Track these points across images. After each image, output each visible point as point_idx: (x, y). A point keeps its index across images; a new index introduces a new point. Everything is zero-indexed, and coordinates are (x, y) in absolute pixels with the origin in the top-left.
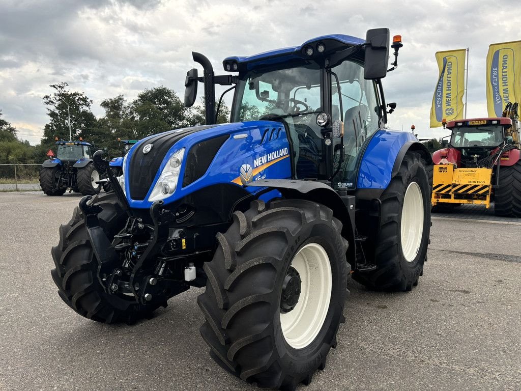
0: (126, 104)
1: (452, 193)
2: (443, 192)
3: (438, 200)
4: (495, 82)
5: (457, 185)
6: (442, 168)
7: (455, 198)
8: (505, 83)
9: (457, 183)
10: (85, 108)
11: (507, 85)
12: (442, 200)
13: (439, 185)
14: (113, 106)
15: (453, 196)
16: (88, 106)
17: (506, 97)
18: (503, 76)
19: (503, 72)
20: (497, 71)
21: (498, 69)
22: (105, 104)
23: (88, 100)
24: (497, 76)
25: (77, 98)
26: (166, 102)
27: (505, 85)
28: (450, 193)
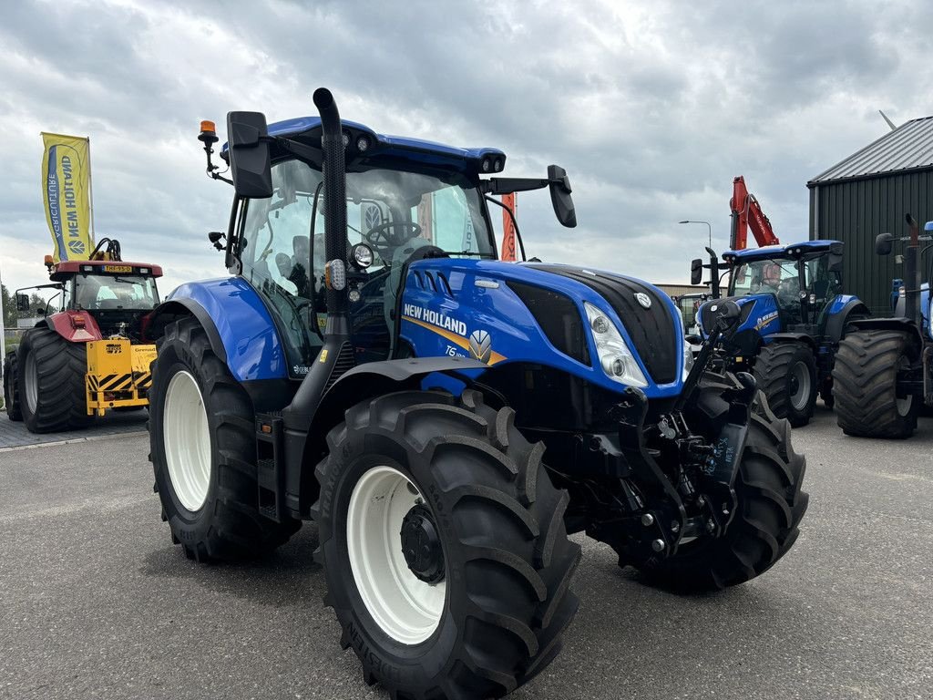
1: (135, 388)
2: (118, 388)
3: (111, 404)
4: (53, 198)
5: (143, 374)
6: (112, 345)
7: (139, 397)
8: (71, 202)
9: (141, 371)
11: (74, 206)
12: (118, 403)
13: (111, 377)
15: (136, 394)
17: (73, 227)
18: (65, 189)
19: (66, 184)
20: (56, 180)
21: (56, 176)
24: (57, 188)
27: (71, 206)
28: (130, 390)
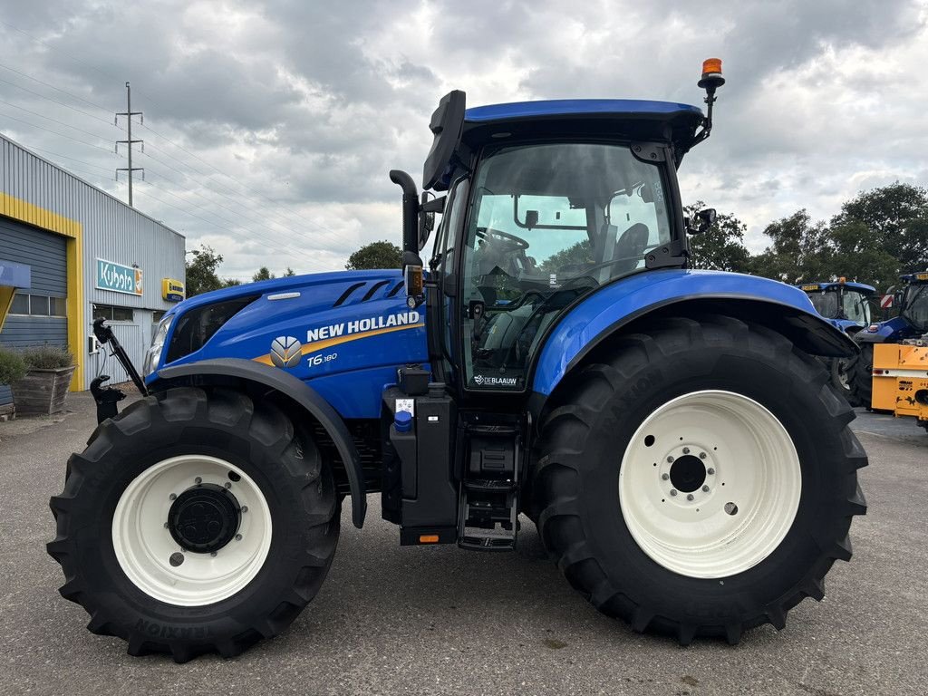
0: (811, 224)
10: (733, 239)
14: (788, 232)
16: (739, 235)
22: (772, 230)
23: (740, 226)
25: (722, 225)
26: (905, 213)
